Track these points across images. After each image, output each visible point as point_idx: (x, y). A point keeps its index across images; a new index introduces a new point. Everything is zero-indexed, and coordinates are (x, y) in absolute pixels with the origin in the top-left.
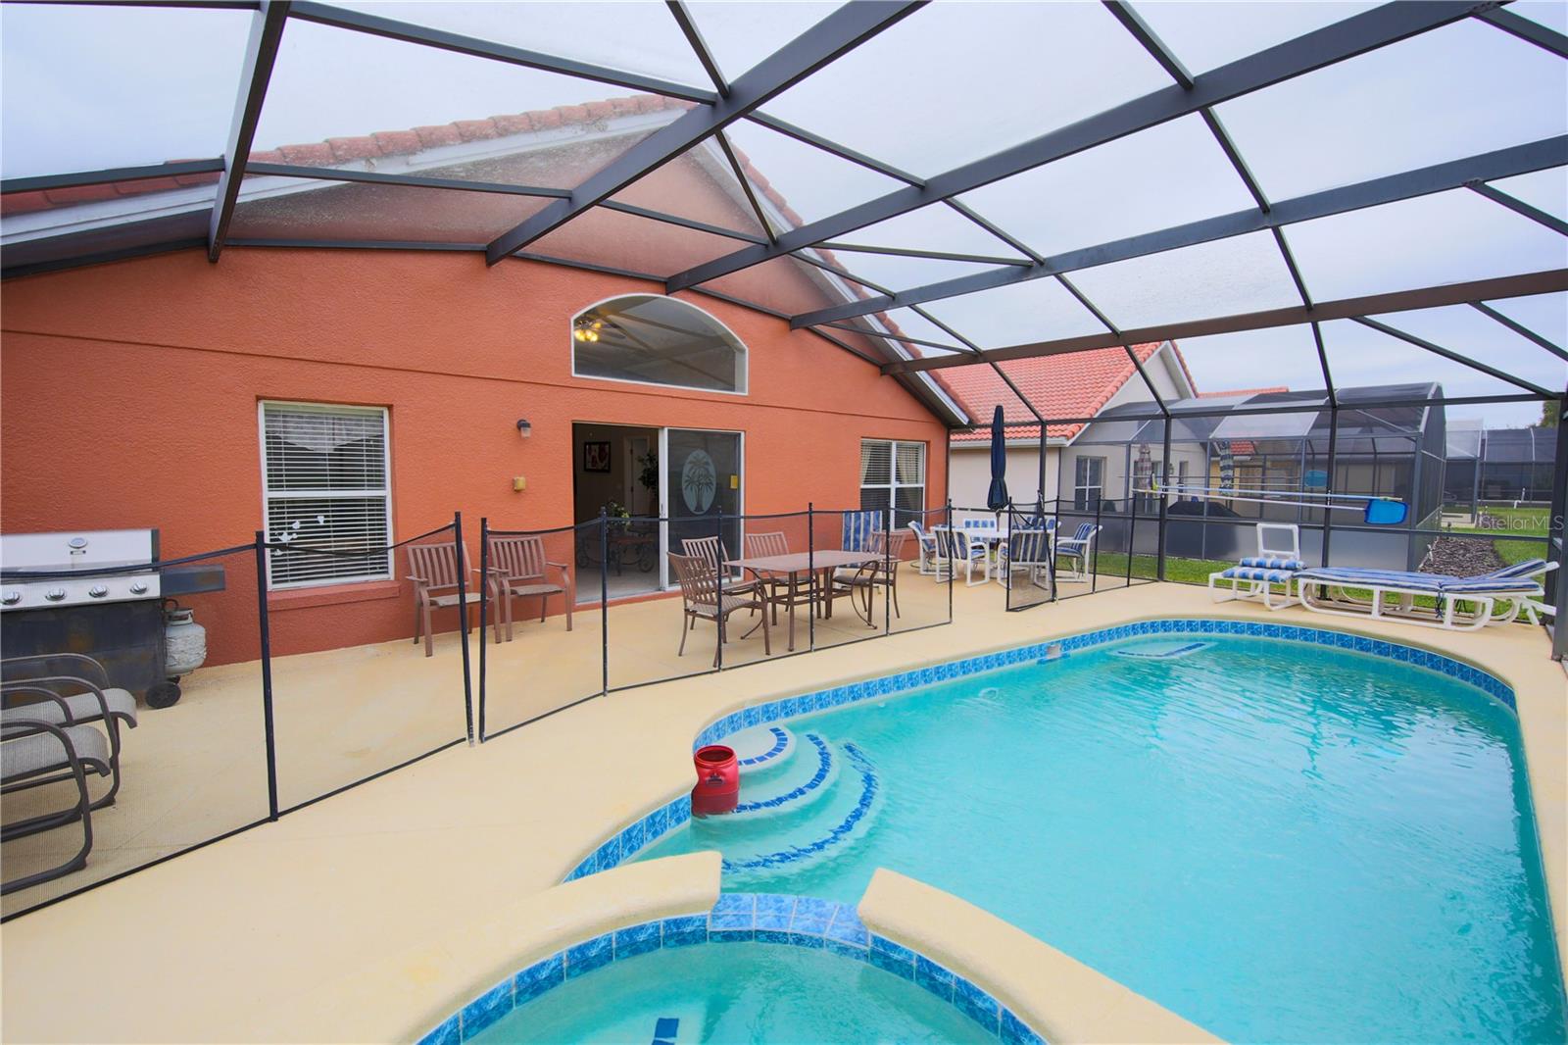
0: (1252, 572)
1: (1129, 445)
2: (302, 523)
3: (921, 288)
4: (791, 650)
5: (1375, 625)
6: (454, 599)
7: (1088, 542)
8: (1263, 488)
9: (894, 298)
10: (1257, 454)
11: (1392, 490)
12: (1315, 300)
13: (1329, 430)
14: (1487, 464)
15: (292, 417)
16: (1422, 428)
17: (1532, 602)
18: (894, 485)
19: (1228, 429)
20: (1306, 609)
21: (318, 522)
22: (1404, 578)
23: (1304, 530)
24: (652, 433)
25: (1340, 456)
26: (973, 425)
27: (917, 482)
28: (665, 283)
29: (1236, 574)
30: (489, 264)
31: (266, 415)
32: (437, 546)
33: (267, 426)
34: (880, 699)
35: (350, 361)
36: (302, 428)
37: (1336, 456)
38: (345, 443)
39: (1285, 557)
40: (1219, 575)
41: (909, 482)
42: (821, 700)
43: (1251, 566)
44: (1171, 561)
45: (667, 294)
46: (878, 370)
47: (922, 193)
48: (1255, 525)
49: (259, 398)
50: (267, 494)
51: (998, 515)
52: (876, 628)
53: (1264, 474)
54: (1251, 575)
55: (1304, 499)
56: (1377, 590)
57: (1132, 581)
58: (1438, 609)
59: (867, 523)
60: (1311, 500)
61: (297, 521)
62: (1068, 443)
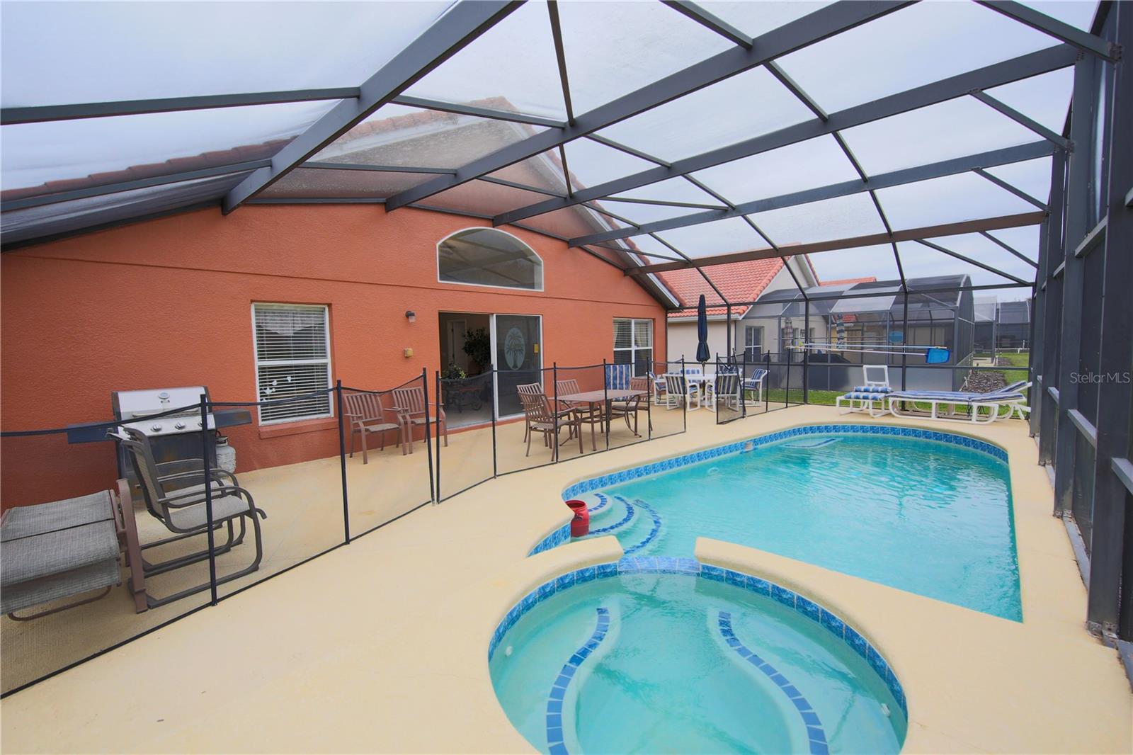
0: (862, 395)
1: (780, 318)
2: (278, 381)
3: (657, 222)
4: (594, 450)
5: (933, 423)
6: (423, 420)
7: (761, 380)
8: (862, 344)
9: (639, 228)
10: (858, 322)
11: (943, 344)
12: (893, 230)
13: (903, 305)
14: (1001, 325)
15: (269, 313)
16: (958, 304)
17: (1020, 406)
18: (633, 348)
19: (840, 307)
20: (894, 416)
21: (287, 381)
22: (949, 395)
23: (890, 368)
24: (486, 318)
25: (912, 322)
26: (682, 307)
27: (647, 346)
28: (493, 220)
29: (853, 396)
30: (387, 211)
31: (256, 312)
32: (415, 388)
33: (257, 319)
34: (653, 476)
35: (306, 276)
36: (274, 320)
37: (908, 322)
38: (301, 329)
39: (880, 385)
40: (842, 398)
41: (642, 346)
42: (621, 477)
43: (860, 391)
44: (810, 392)
45: (493, 227)
46: (622, 273)
47: (668, 171)
48: (862, 366)
49: (252, 301)
50: (258, 363)
51: (703, 366)
52: (640, 436)
53: (863, 335)
54: (861, 397)
55: (889, 350)
56: (934, 402)
57: (789, 405)
58: (969, 413)
59: (621, 373)
60: (893, 350)
61: (275, 380)
62: (741, 318)
